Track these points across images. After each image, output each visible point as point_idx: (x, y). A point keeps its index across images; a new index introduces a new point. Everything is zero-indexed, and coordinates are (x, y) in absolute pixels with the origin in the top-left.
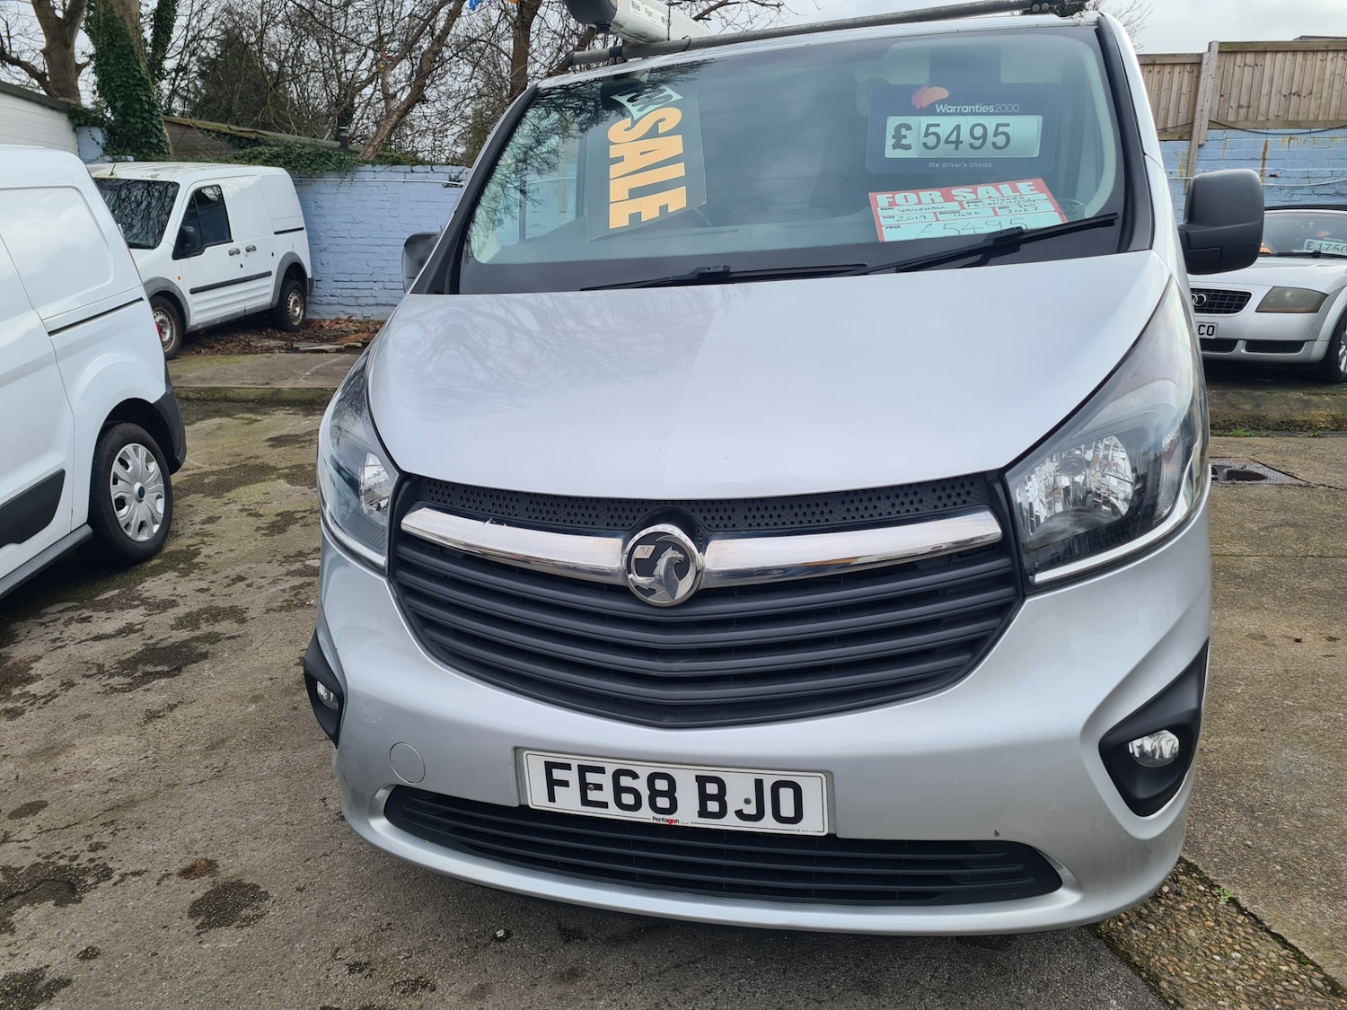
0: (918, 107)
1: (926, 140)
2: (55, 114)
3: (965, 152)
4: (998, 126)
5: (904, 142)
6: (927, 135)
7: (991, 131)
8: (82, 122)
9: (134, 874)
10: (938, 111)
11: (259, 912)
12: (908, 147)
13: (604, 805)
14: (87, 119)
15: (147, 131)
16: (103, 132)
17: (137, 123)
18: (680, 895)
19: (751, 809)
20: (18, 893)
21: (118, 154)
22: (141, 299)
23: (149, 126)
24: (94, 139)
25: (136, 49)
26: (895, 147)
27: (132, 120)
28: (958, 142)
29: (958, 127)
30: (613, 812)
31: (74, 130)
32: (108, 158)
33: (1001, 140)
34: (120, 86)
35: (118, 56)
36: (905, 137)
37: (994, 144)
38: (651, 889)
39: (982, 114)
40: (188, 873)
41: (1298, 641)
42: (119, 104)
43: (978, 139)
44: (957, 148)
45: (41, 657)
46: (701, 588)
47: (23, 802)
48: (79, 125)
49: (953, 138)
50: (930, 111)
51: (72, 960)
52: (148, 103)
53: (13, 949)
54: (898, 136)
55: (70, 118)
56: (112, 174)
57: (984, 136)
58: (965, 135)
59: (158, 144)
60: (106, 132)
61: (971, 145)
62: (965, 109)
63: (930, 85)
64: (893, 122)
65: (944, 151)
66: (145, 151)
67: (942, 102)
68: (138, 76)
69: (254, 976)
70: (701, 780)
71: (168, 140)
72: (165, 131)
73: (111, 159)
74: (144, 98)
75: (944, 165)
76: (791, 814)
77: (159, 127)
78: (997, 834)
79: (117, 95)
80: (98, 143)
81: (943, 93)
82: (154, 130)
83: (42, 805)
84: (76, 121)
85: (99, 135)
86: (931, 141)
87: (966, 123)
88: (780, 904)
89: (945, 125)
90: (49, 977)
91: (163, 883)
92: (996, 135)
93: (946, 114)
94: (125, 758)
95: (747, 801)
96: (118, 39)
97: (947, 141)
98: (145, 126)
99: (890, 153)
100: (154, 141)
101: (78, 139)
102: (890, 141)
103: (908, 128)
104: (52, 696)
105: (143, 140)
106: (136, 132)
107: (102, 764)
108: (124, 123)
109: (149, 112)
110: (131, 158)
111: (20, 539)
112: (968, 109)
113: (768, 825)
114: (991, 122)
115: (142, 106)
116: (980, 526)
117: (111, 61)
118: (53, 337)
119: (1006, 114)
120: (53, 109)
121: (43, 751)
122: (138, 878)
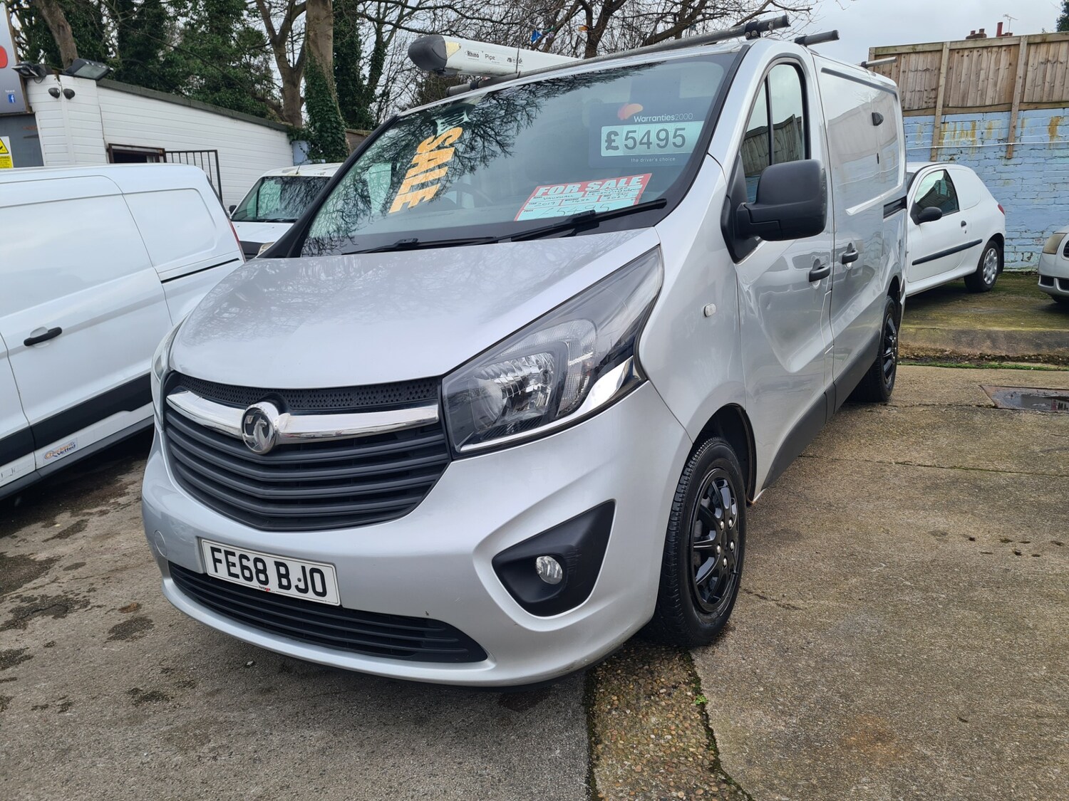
0: (622, 119)
1: (626, 142)
2: (278, 133)
3: (655, 150)
4: (677, 130)
5: (613, 144)
6: (626, 139)
7: (671, 135)
8: (295, 138)
9: (99, 606)
10: (636, 121)
11: (141, 635)
12: (616, 148)
13: (237, 576)
14: (298, 135)
15: (335, 142)
16: (308, 143)
17: (328, 136)
18: (284, 639)
19: (302, 586)
20: (41, 610)
21: (316, 158)
22: (237, 259)
23: (336, 138)
24: (301, 149)
25: (329, 86)
26: (607, 148)
27: (326, 135)
28: (649, 143)
29: (648, 133)
30: (241, 581)
31: (290, 143)
32: (310, 161)
33: (679, 141)
34: (319, 112)
35: (317, 92)
36: (614, 141)
37: (674, 144)
38: (272, 633)
39: (667, 122)
40: (123, 610)
41: (972, 539)
42: (318, 125)
43: (662, 140)
44: (649, 148)
45: (136, 482)
46: (276, 444)
47: (75, 562)
48: (294, 140)
49: (645, 140)
50: (630, 121)
51: (41, 647)
52: (335, 122)
53: (19, 638)
54: (609, 141)
55: (288, 136)
56: (297, 173)
57: (667, 138)
58: (653, 138)
59: (341, 150)
60: (310, 144)
61: (658, 145)
62: (654, 119)
63: (630, 103)
64: (605, 130)
65: (641, 150)
66: (333, 155)
67: (638, 114)
68: (330, 105)
69: (115, 668)
70: (278, 564)
71: (349, 147)
72: (347, 140)
73: (311, 162)
74: (333, 119)
75: (642, 160)
76: (321, 591)
77: (343, 138)
78: (428, 614)
79: (316, 118)
80: (304, 152)
81: (639, 108)
82: (339, 141)
83: (83, 564)
84: (292, 138)
85: (305, 146)
86: (630, 143)
87: (654, 128)
88: (331, 650)
89: (640, 131)
90: (26, 653)
91: (109, 613)
92: (675, 137)
93: (641, 123)
94: (139, 543)
95: (299, 580)
96: (318, 80)
97: (641, 143)
98: (333, 138)
99: (605, 153)
100: (340, 148)
101: (293, 148)
102: (604, 144)
103: (616, 134)
104: (128, 505)
105: (332, 148)
106: (328, 143)
107: (124, 545)
108: (321, 136)
109: (336, 128)
110: (324, 161)
111: (131, 409)
112: (656, 118)
113: (310, 596)
114: (671, 128)
115: (331, 124)
116: (429, 413)
117: (314, 95)
118: (164, 284)
119: (684, 121)
120: (277, 130)
121: (103, 535)
122: (99, 609)
